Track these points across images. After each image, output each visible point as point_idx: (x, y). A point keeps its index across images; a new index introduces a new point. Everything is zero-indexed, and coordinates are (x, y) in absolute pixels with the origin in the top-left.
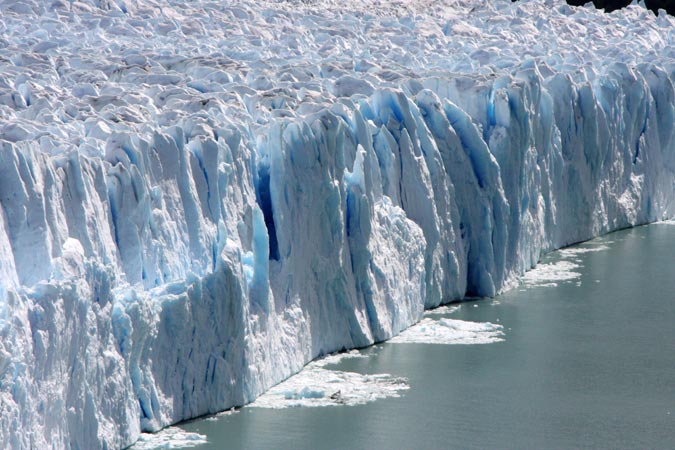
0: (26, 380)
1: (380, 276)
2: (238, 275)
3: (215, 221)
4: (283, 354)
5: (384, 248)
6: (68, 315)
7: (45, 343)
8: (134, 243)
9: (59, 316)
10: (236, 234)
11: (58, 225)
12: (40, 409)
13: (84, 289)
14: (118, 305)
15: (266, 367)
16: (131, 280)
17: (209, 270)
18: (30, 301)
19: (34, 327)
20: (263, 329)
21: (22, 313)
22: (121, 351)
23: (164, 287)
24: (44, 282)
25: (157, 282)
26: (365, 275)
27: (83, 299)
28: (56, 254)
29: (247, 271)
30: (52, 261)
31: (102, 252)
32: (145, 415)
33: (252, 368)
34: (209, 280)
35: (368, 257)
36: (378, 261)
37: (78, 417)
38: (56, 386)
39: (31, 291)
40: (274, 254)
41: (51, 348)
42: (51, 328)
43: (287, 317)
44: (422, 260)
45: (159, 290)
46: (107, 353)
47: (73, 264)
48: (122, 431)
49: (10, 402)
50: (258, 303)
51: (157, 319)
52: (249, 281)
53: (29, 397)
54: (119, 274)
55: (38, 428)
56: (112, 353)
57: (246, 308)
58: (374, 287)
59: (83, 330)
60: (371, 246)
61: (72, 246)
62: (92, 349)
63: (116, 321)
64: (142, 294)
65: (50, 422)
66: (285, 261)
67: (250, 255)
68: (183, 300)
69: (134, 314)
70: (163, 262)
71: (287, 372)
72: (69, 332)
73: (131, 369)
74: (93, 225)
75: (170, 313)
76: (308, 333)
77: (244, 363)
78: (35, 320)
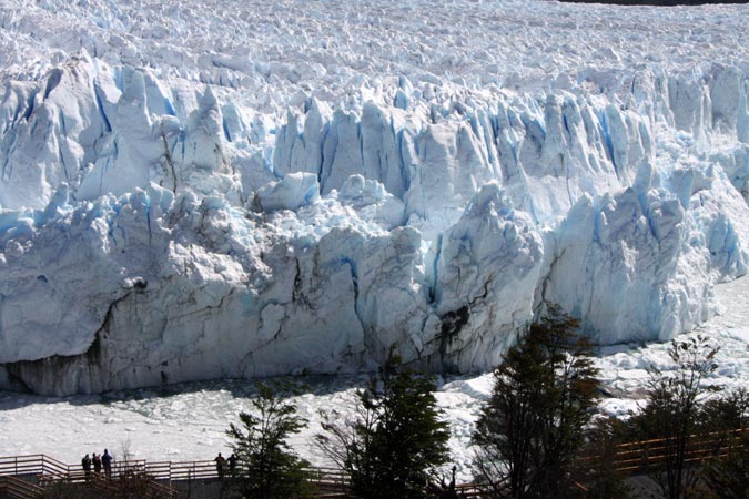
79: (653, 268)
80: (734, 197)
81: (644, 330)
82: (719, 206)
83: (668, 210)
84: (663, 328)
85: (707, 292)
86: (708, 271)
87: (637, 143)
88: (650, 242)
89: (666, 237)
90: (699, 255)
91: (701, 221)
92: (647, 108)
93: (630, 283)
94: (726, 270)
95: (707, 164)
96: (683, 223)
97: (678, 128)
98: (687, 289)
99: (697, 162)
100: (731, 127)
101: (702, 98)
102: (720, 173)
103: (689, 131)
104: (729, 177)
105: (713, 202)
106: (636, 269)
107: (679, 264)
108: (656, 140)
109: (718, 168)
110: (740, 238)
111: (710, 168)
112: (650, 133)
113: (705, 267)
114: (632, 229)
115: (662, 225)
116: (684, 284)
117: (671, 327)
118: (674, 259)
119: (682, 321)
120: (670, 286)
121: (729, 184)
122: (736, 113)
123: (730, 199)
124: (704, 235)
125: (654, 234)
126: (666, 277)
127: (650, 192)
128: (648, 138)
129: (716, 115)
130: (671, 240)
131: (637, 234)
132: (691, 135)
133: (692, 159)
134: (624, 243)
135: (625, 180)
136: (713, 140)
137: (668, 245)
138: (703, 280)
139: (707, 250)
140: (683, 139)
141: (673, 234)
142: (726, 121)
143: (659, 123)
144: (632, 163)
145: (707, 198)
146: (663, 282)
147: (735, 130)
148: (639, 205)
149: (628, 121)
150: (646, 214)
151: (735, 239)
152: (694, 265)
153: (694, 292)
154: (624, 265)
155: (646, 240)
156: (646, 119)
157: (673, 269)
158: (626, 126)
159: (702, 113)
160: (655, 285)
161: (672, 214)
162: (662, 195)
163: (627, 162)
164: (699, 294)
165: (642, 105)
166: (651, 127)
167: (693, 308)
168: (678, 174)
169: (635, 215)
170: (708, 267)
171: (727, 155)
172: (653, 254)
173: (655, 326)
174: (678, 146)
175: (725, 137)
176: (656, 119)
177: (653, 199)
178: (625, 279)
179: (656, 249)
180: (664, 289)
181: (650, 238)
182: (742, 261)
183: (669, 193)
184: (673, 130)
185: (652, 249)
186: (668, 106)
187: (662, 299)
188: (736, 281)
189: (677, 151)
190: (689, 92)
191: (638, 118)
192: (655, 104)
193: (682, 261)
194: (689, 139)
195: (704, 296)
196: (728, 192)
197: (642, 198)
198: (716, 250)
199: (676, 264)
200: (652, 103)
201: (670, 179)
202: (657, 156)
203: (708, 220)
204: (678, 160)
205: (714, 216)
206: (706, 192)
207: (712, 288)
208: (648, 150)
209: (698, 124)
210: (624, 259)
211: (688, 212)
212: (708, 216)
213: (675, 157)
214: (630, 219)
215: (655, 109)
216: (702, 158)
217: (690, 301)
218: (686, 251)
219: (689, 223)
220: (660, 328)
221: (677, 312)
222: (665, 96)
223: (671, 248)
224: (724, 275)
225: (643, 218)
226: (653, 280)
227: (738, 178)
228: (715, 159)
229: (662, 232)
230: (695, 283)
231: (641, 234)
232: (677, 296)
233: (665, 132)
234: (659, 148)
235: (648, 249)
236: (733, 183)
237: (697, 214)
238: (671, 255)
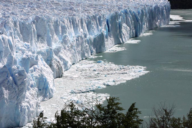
0: (75, 48)
1: (123, 34)
2: (104, 34)
3: (101, 27)
4: (110, 45)
5: (124, 30)
6: (81, 39)
7: (78, 43)
8: (90, 30)
9: (80, 39)
10: (104, 28)
11: (80, 27)
12: (77, 52)
13: (83, 36)
14: (88, 38)
15: (108, 46)
16: (89, 35)
17: (100, 33)
18: (76, 38)
19: (76, 41)
20: (107, 41)
21: (75, 39)
22: (88, 44)
23: (94, 36)
24: (78, 35)
25: (93, 35)
26: (121, 34)
27: (83, 37)
28: (79, 31)
29: (105, 33)
30: (79, 32)
31: (86, 31)
32: (91, 53)
33: (106, 46)
34: (100, 35)
35: (122, 31)
36: (123, 32)
37: (82, 53)
38: (79, 49)
39: (76, 36)
40: (109, 31)
41: (79, 44)
42: (79, 41)
43: (111, 40)
44: (129, 32)
45: (93, 36)
46: (86, 44)
47: (82, 33)
48: (88, 55)
49: (74, 51)
50: (107, 37)
51: (93, 40)
52: (105, 35)
53: (76, 50)
54: (88, 34)
55: (77, 54)
56: (87, 44)
57: (105, 38)
58: (123, 36)
59: (83, 41)
60: (122, 30)
61: (82, 30)
62: (84, 44)
63: (87, 40)
64: (91, 37)
65: (79, 53)
66: (110, 32)
67: (106, 31)
68: (96, 37)
69: (90, 39)
70: (94, 32)
71: (111, 47)
72: (81, 42)
73: (90, 47)
74: (84, 27)
75: (95, 39)
76: (114, 42)
77: (105, 46)
78: (76, 40)
79: (16, 97)
80: (47, 68)
81: (13, 122)
82: (41, 71)
83: (21, 74)
84: (21, 121)
85: (38, 105)
86: (38, 97)
87: (7, 47)
88: (14, 87)
89: (20, 85)
90: (34, 91)
91: (34, 78)
92: (11, 34)
93: (7, 104)
94: (45, 96)
95: (35, 55)
96: (27, 79)
97: (24, 41)
98: (30, 105)
99: (32, 54)
100: (45, 41)
101: (33, 29)
102: (41, 58)
103: (29, 43)
104: (45, 60)
105: (39, 70)
106: (9, 99)
107: (26, 95)
108: (16, 46)
109: (40, 57)
110: (50, 83)
111: (37, 56)
112: (12, 43)
113: (37, 95)
114: (6, 82)
115: (18, 80)
116: (29, 103)
117: (24, 120)
118: (24, 93)
119: (28, 117)
120: (23, 104)
121: (45, 62)
122: (46, 35)
123: (45, 68)
124: (35, 83)
125: (16, 83)
126: (21, 100)
127: (13, 67)
128: (12, 45)
129: (39, 36)
130: (23, 86)
131: (9, 84)
132: (29, 44)
133: (30, 53)
134: (4, 88)
135: (3, 62)
136: (38, 45)
137: (21, 87)
138: (36, 101)
139: (37, 89)
140: (26, 45)
141: (23, 83)
142: (42, 38)
143: (16, 40)
144: (5, 56)
145: (36, 68)
146: (20, 103)
147: (46, 42)
148: (9, 72)
149: (3, 39)
150: (12, 76)
151: (48, 84)
152: (32, 95)
153: (33, 106)
154: (4, 97)
155: (12, 86)
156: (10, 38)
157: (24, 97)
158: (2, 41)
159: (33, 35)
160: (17, 104)
161: (23, 76)
162: (18, 68)
163: (4, 55)
164: (35, 106)
165: (9, 32)
166: (13, 41)
167: (32, 112)
168: (24, 59)
169: (7, 77)
170: (38, 95)
171: (43, 51)
172: (16, 92)
173: (18, 121)
174: (24, 48)
175: (42, 45)
176: (15, 38)
177: (14, 70)
178: (4, 102)
179: (17, 90)
180: (20, 106)
181: (14, 85)
182: (51, 92)
183: (21, 67)
184: (22, 42)
185: (15, 89)
186: (20, 32)
187: (20, 109)
188: (49, 100)
189: (24, 50)
190: (27, 27)
191: (7, 37)
192: (14, 32)
193: (28, 94)
194: (28, 45)
195: (37, 107)
196: (44, 66)
197: (10, 69)
198: (41, 88)
199: (25, 95)
200: (13, 31)
201: (21, 61)
202: (16, 52)
203: (37, 77)
204: (24, 54)
205: (39, 75)
206: (36, 66)
207: (39, 103)
208: (12, 50)
209: (32, 40)
210: (4, 95)
211: (29, 74)
212: (37, 75)
213: (23, 53)
214: (5, 78)
215: (14, 34)
216: (33, 53)
217: (31, 109)
218: (29, 89)
219: (29, 79)
220: (20, 122)
221: (26, 114)
222: (18, 29)
223: (22, 89)
224: (44, 98)
225: (11, 78)
226: (16, 102)
227: (48, 60)
228: (39, 53)
229: (19, 83)
230: (33, 102)
231: (10, 84)
232: (26, 108)
233: (19, 43)
234: (17, 49)
235: (13, 90)
236: (46, 62)
237: (32, 75)
238: (23, 91)
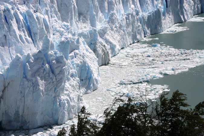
0: (125, 28)
1: (186, 10)
2: (161, 11)
3: (157, 1)
4: (168, 24)
5: (186, 5)
6: (132, 18)
7: (128, 22)
8: (143, 5)
9: (130, 18)
10: (160, 3)
11: (130, 3)
12: (127, 33)
13: (134, 13)
14: (140, 16)
15: (165, 26)
16: (142, 11)
17: (156, 10)
18: (126, 15)
19: (126, 20)
20: (165, 19)
21: (124, 18)
22: (141, 23)
23: (148, 13)
24: (128, 12)
25: (147, 12)
26: (183, 10)
27: (134, 15)
28: (130, 7)
29: (162, 10)
30: (129, 8)
31: (138, 7)
32: (145, 34)
33: (163, 26)
34: (155, 11)
35: (183, 7)
36: (185, 7)
37: (134, 34)
38: (130, 29)
39: (126, 14)
40: (167, 7)
41: (129, 23)
42: (129, 20)
43: (169, 17)
44: (193, 7)
45: (147, 13)
46: (138, 24)
47: (133, 9)
48: (141, 37)
49: (123, 32)
50: (164, 15)
51: (147, 18)
52: (162, 11)
53: (125, 31)
54: (140, 10)
55: (127, 36)
56: (139, 24)
57: (162, 16)
58: (184, 12)
59: (134, 20)
60: (184, 5)
61: (133, 6)
62: (136, 23)
63: (140, 18)
64: (144, 14)
65: (129, 35)
66: (169, 8)
67: (163, 7)
68: (151, 15)
69: (143, 17)
70: (148, 8)
71: (169, 27)
72: (132, 20)
73: (142, 26)
74: (136, 2)
75: (149, 17)
76: (173, 20)
77: (161, 25)
78: (126, 18)
79: (53, 89)
80: (90, 53)
81: (51, 119)
82: (83, 57)
83: (59, 61)
84: (60, 118)
85: (79, 99)
86: (79, 89)
87: (43, 28)
88: (51, 77)
89: (59, 74)
90: (75, 81)
91: (75, 65)
92: (47, 11)
93: (43, 97)
94: (88, 88)
95: (76, 37)
96: (66, 66)
97: (63, 21)
98: (70, 98)
99: (72, 37)
100: (87, 20)
101: (73, 6)
102: (83, 42)
103: (68, 22)
104: (88, 44)
105: (80, 55)
106: (45, 91)
107: (66, 86)
108: (52, 27)
109: (82, 40)
110: (94, 72)
111: (78, 39)
112: (49, 23)
113: (78, 87)
114: (42, 71)
115: (56, 68)
116: (69, 96)
117: (63, 117)
118: (63, 84)
119: (69, 114)
120: (62, 97)
121: (87, 47)
122: (89, 13)
123: (88, 54)
124: (76, 72)
125: (53, 72)
126: (60, 93)
127: (50, 52)
128: (48, 25)
129: (80, 14)
130: (61, 75)
131: (45, 73)
132: (69, 24)
133: (70, 36)
134: (39, 78)
135: (38, 47)
136: (79, 26)
137: (60, 77)
138: (77, 93)
139: (78, 79)
140: (65, 26)
141: (62, 72)
142: (85, 17)
143: (53, 19)
144: (41, 39)
145: (77, 54)
146: (59, 96)
147: (89, 21)
148: (45, 59)
149: (37, 18)
150: (49, 63)
151: (91, 72)
152: (73, 86)
153: (73, 99)
154: (39, 89)
155: (49, 76)
156: (46, 17)
157: (63, 89)
158: (37, 21)
159: (73, 13)
160: (55, 97)
161: (61, 63)
162: (55, 53)
163: (39, 38)
164: (76, 100)
165: (44, 9)
166: (49, 20)
167: (73, 107)
168: (62, 43)
169: (43, 64)
170: (79, 87)
171: (86, 33)
172: (53, 82)
173: (56, 117)
174: (63, 30)
175: (85, 25)
176: (51, 17)
177: (51, 55)
178: (40, 95)
179: (54, 80)
180: (59, 99)
181: (51, 74)
182: (95, 83)
183: (59, 53)
184: (60, 22)
185: (52, 80)
186: (57, 10)
187: (58, 104)
188: (93, 92)
189: (63, 32)
190: (66, 3)
191: (42, 16)
192: (51, 9)
193: (67, 85)
194: (68, 26)
195: (78, 101)
196: (87, 50)
197: (46, 55)
198: (83, 78)
199: (64, 87)
200: (49, 9)
201: (59, 46)
202: (53, 34)
203: (78, 64)
204: (63, 36)
205: (81, 62)
206: (77, 51)
207: (82, 96)
208: (48, 32)
209: (72, 19)
210: (39, 86)
211: (69, 61)
212: (79, 62)
213: (62, 35)
214: (41, 66)
215: (51, 12)
216: (74, 35)
217: (72, 104)
218: (68, 80)
219: (69, 66)
220: (58, 118)
221: (66, 109)
222: (55, 6)
223: (61, 79)
224: (87, 90)
225: (47, 65)
226: (54, 95)
227: (92, 44)
228: (80, 35)
229: (57, 71)
230: (74, 95)
231: (46, 73)
232: (66, 102)
233: (56, 23)
234: (54, 31)
235: (51, 80)
236: (89, 46)
237: (73, 62)
238: (62, 82)
